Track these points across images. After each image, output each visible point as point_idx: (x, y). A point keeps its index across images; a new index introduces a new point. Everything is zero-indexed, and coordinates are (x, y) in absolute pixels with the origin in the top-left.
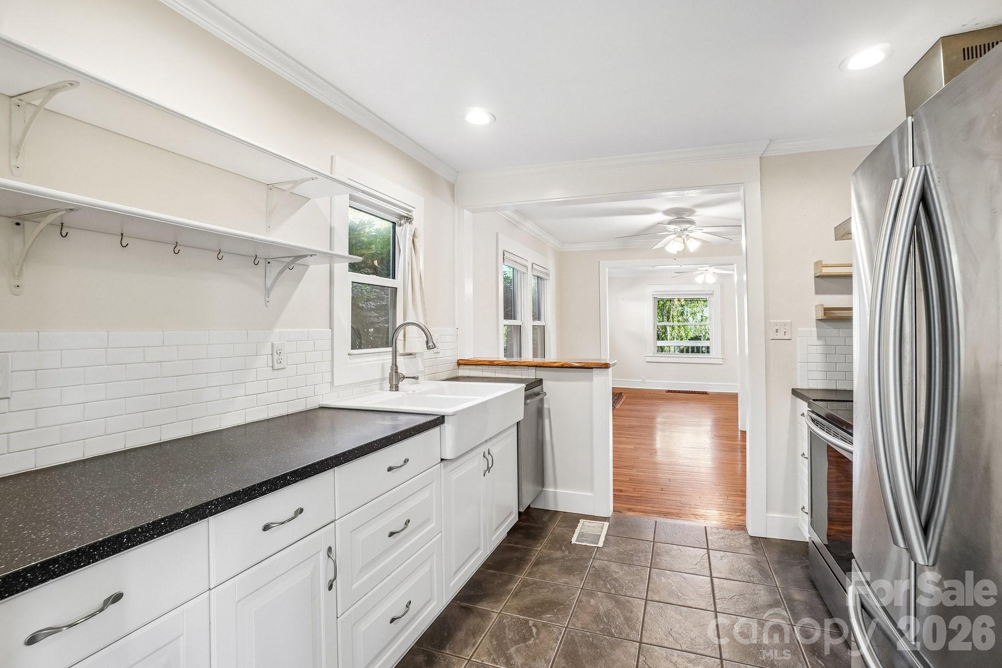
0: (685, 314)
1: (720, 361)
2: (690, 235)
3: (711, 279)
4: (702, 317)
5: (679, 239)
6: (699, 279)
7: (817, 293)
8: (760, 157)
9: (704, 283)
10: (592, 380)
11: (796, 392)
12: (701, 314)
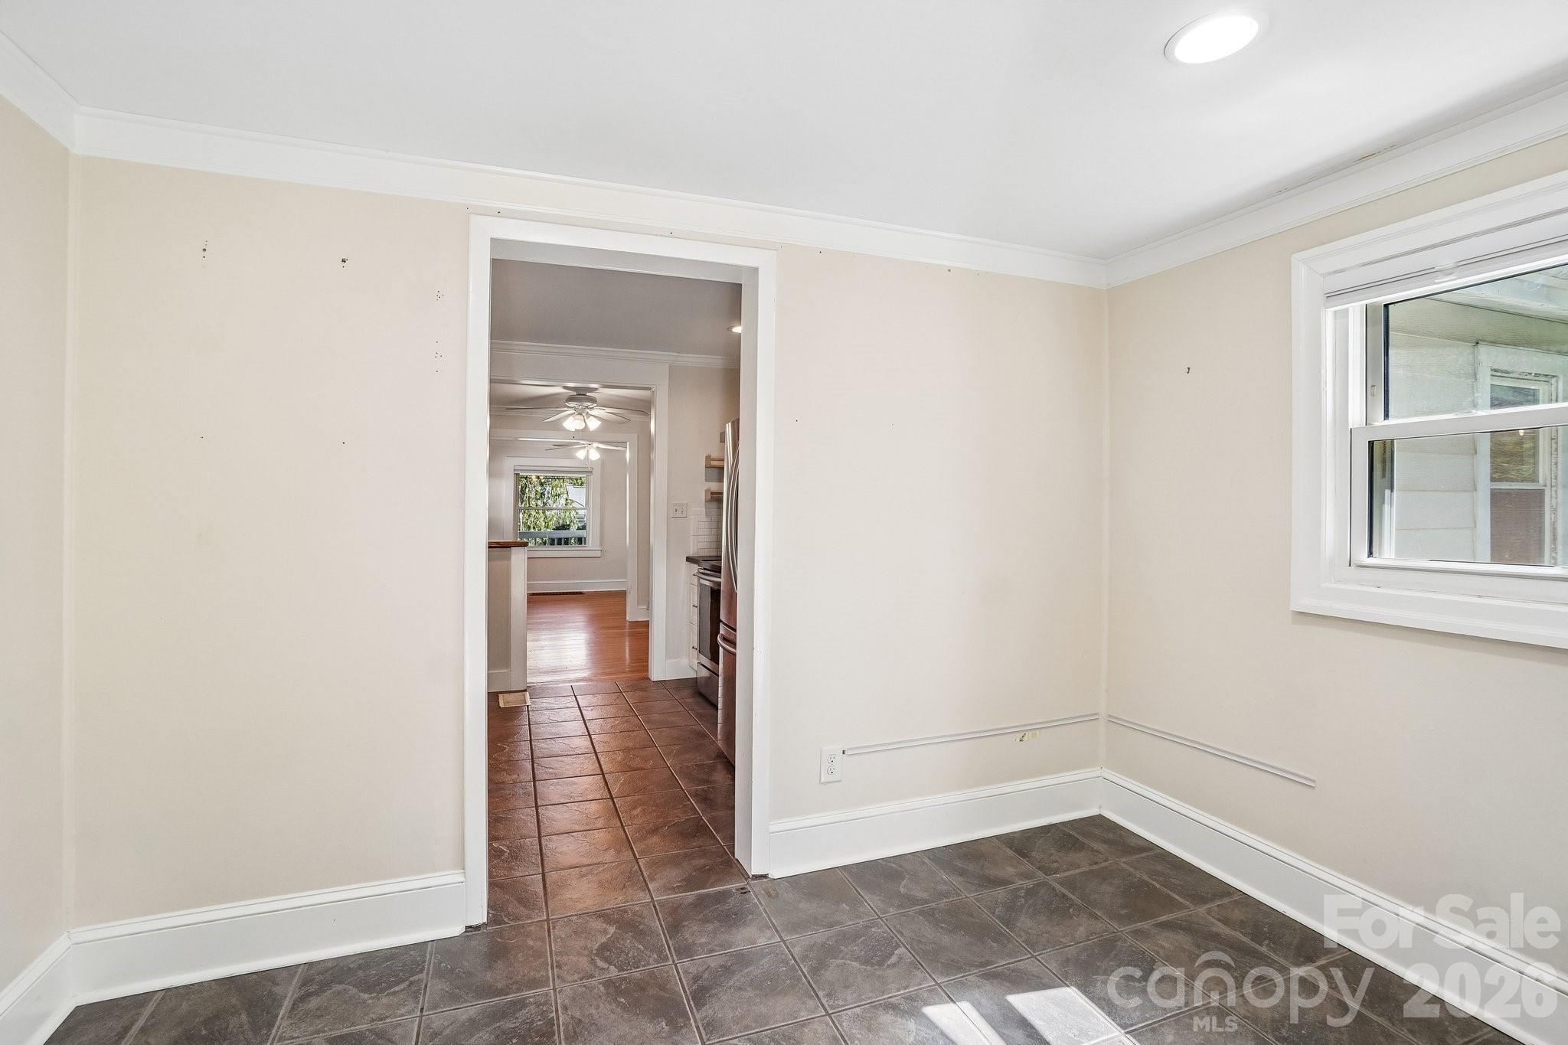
0: (546, 496)
1: (598, 554)
2: (590, 412)
3: (595, 455)
4: (567, 500)
5: (579, 417)
6: (581, 454)
7: (706, 481)
8: (670, 366)
9: (587, 458)
10: (509, 559)
11: (689, 559)
12: (565, 496)
